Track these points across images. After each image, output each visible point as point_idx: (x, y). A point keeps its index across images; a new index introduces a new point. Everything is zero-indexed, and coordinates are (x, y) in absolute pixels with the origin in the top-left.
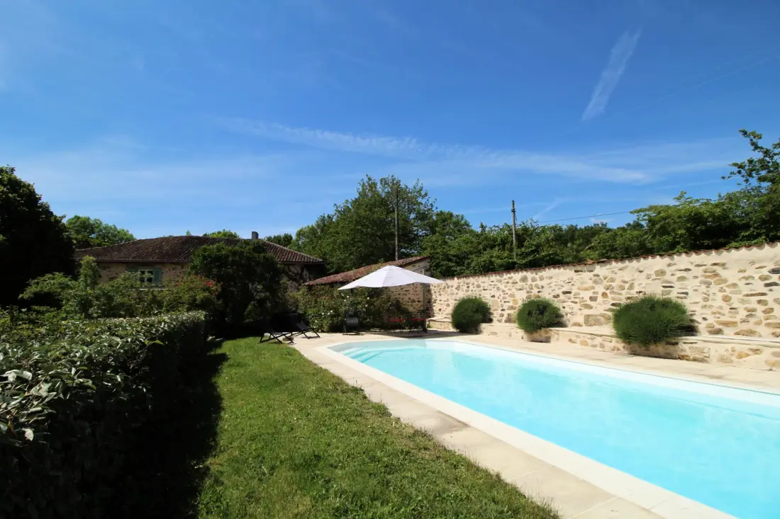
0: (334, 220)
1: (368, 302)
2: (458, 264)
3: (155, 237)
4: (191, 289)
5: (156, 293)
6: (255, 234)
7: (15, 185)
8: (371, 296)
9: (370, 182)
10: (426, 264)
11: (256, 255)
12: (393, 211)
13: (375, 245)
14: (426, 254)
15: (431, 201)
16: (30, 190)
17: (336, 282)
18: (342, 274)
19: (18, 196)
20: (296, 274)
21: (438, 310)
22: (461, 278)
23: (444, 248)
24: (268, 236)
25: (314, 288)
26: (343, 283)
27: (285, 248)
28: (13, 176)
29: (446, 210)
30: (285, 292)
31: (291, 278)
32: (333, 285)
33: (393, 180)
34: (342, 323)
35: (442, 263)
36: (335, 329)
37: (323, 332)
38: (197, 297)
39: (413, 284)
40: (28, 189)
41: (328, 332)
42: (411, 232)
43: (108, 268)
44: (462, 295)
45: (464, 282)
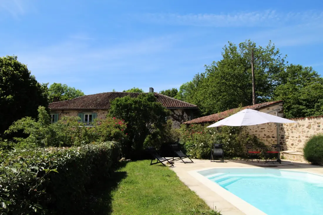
0: (205, 77)
1: (230, 137)
2: (308, 107)
3: (93, 94)
4: (108, 127)
5: (87, 129)
6: (152, 89)
7: (17, 66)
8: (233, 133)
9: (231, 47)
10: (279, 107)
11: (149, 103)
12: (250, 67)
13: (236, 93)
14: (278, 99)
15: (282, 57)
16: (25, 69)
17: (206, 122)
18: (211, 115)
19: (19, 72)
20: (179, 116)
21: (290, 145)
22: (311, 118)
23: (294, 94)
24: (162, 90)
25: (190, 126)
26: (211, 123)
27: (173, 98)
28: (16, 61)
29: (296, 64)
30: (170, 129)
31: (175, 119)
32: (203, 124)
33: (250, 44)
34: (210, 153)
35: (293, 106)
36: (205, 156)
37: (196, 158)
38: (112, 132)
39: (268, 123)
40: (24, 68)
41: (200, 159)
42: (266, 82)
43: (69, 113)
44: (313, 132)
45: (315, 122)
